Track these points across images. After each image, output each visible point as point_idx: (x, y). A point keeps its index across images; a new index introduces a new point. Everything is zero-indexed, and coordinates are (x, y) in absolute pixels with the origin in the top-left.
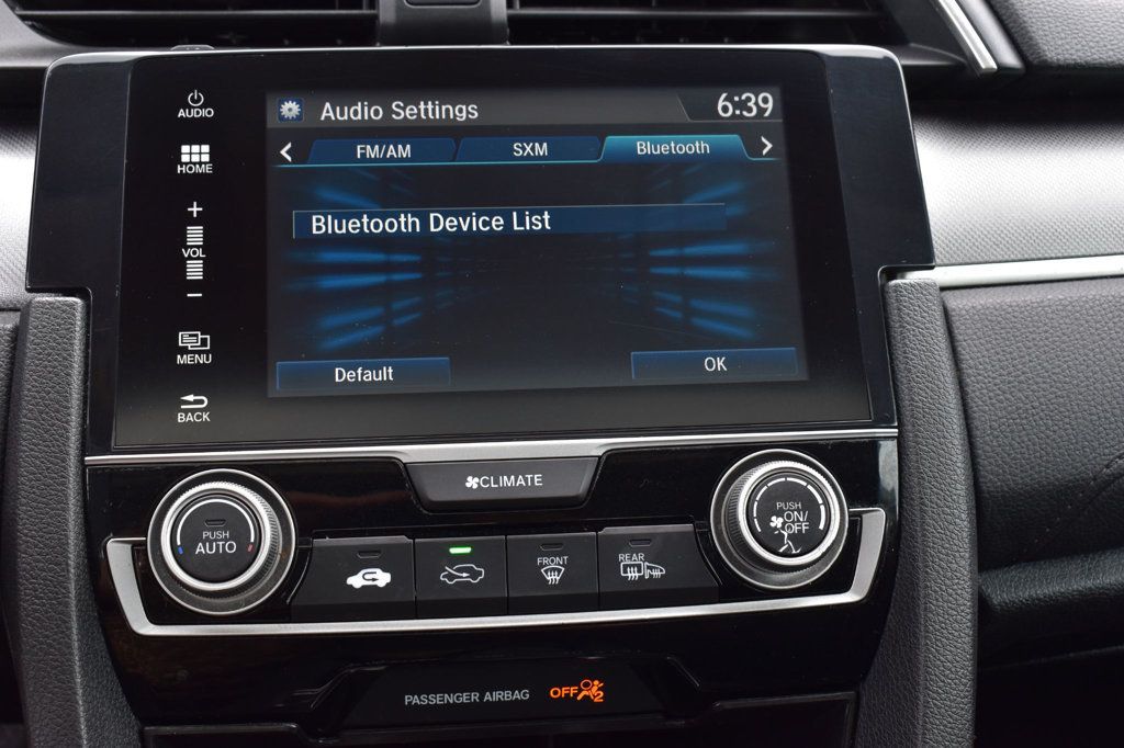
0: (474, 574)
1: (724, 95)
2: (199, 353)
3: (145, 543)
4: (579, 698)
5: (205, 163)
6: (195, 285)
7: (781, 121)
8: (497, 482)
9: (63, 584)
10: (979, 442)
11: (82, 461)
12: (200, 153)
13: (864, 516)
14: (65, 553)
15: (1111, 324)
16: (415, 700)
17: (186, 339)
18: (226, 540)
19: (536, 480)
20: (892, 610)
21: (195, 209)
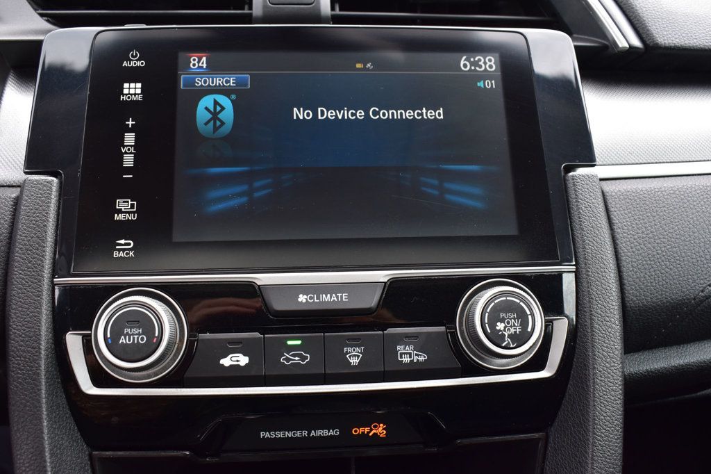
0: (303, 358)
1: (464, 58)
2: (129, 213)
3: (90, 335)
4: (371, 434)
5: (138, 94)
6: (128, 170)
7: (500, 73)
8: (318, 298)
10: (625, 275)
12: (135, 88)
13: (554, 322)
14: (38, 341)
15: (702, 203)
16: (267, 435)
17: (121, 204)
18: (139, 334)
19: (344, 297)
20: (571, 382)
21: (130, 123)
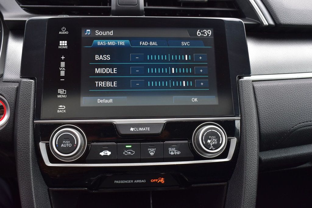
0: (132, 153)
1: (199, 30)
2: (63, 95)
3: (49, 143)
4: (158, 182)
5: (66, 46)
6: (62, 77)
7: (213, 37)
8: (138, 129)
9: (28, 153)
10: (261, 121)
11: (33, 122)
12: (65, 43)
13: (231, 140)
14: (29, 145)
15: (295, 91)
16: (117, 182)
18: (69, 143)
19: (148, 129)
20: (237, 163)
21: (63, 58)
